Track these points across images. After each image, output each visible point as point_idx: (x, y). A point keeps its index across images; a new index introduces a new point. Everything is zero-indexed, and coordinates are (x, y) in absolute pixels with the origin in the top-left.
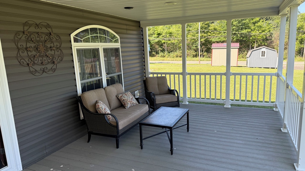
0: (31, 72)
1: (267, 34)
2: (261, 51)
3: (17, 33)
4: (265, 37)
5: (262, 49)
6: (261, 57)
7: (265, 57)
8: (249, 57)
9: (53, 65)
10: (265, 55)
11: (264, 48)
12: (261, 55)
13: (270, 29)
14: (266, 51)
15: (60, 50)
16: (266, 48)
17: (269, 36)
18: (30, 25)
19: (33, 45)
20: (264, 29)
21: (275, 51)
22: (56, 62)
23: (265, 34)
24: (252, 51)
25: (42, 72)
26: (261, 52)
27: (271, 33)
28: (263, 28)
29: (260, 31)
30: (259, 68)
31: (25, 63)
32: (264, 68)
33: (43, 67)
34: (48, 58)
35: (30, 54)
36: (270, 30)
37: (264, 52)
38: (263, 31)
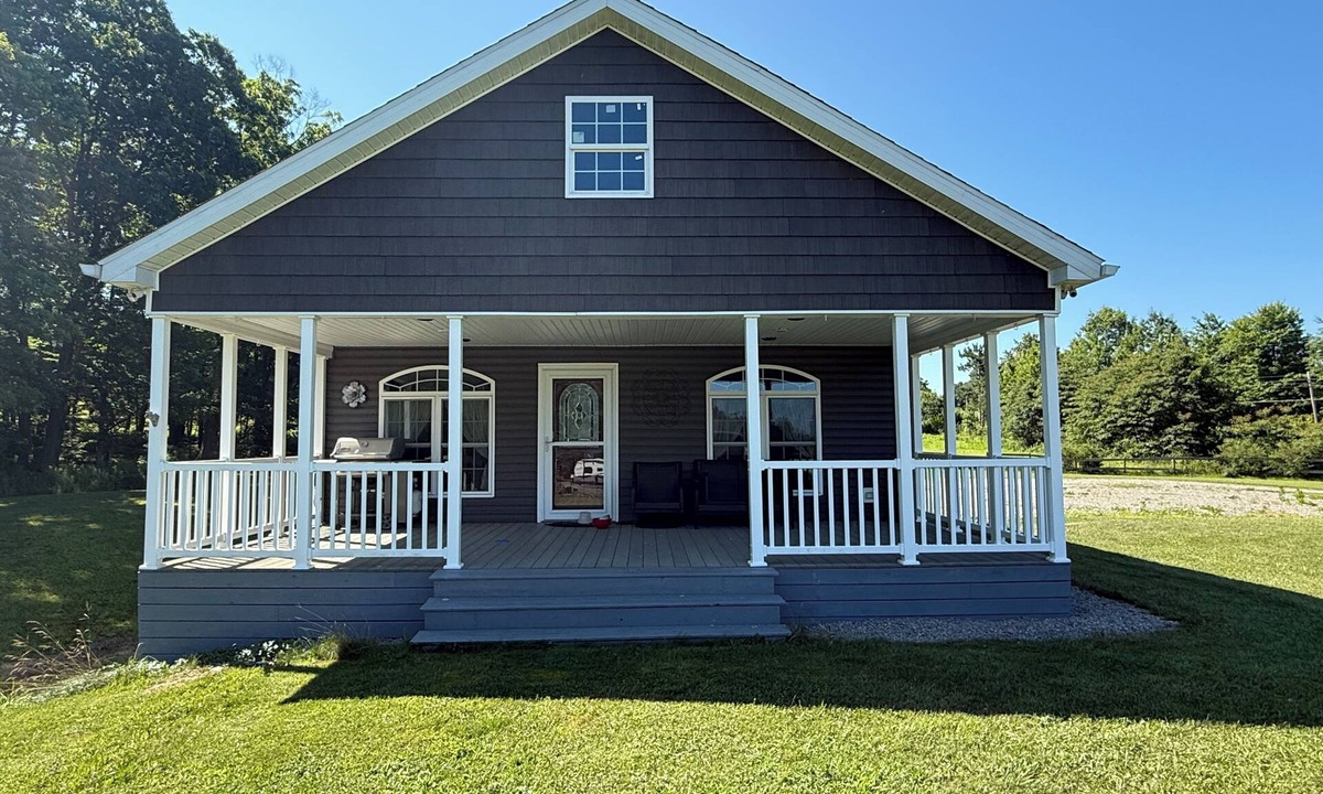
3: (637, 381)
9: (674, 416)
15: (687, 399)
18: (652, 373)
19: (651, 394)
22: (677, 414)
25: (659, 422)
31: (639, 411)
33: (661, 417)
34: (668, 408)
35: (646, 402)
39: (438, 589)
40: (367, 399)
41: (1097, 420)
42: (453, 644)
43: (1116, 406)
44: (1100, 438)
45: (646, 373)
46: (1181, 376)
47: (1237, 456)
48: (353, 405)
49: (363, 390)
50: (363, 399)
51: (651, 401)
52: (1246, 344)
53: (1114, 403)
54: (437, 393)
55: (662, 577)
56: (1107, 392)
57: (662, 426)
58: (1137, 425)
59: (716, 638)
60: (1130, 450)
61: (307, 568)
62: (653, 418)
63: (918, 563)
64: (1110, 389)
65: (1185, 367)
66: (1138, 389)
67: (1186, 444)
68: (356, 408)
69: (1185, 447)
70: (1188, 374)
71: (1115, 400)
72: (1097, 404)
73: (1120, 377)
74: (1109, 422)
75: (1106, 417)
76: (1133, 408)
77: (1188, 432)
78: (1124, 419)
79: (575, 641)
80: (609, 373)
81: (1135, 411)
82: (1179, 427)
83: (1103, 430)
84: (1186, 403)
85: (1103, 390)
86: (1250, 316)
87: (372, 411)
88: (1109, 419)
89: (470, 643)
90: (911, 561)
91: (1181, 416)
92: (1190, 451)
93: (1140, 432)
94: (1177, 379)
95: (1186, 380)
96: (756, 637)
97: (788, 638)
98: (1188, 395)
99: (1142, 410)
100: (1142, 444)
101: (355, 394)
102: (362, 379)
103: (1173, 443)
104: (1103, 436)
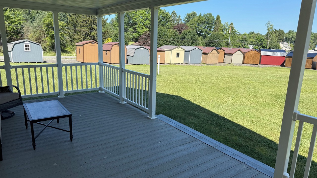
1: (18, 27)
2: (25, 44)
4: (16, 29)
5: (25, 42)
6: (25, 50)
7: (30, 51)
8: (11, 51)
10: (30, 49)
11: (27, 41)
12: (25, 49)
13: (20, 20)
14: (29, 45)
16: (29, 42)
17: (20, 29)
20: (13, 20)
21: (39, 45)
23: (15, 25)
24: (15, 44)
26: (25, 46)
27: (21, 26)
28: (11, 19)
29: (9, 22)
30: (26, 62)
32: (31, 62)
36: (20, 22)
37: (28, 45)
38: (12, 22)
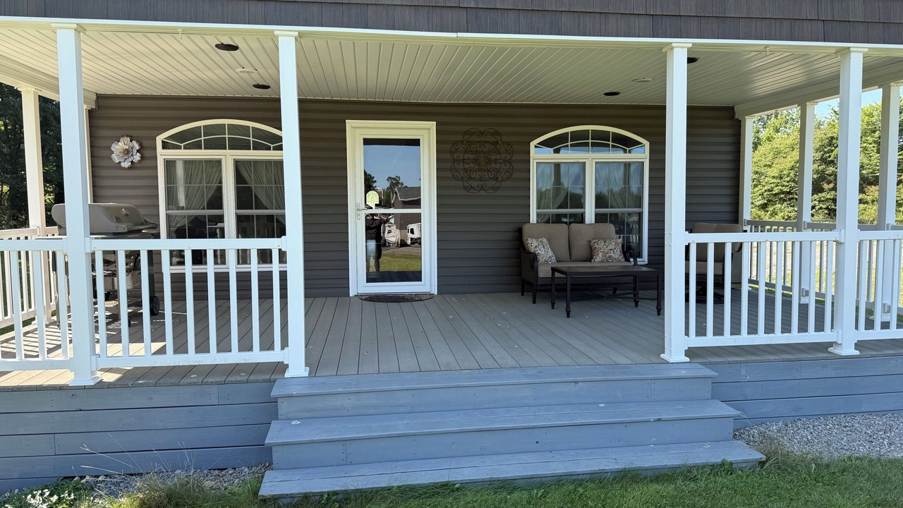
0: (466, 188)
3: (456, 143)
9: (496, 182)
15: (510, 163)
18: (472, 134)
19: (471, 157)
22: (499, 179)
25: (480, 188)
31: (459, 176)
33: (482, 183)
34: (490, 173)
35: (466, 166)
39: (283, 407)
40: (142, 157)
41: (757, 189)
42: (321, 494)
43: (774, 177)
44: (757, 203)
45: (466, 133)
46: (826, 152)
47: (871, 219)
48: (126, 164)
49: (137, 147)
50: (137, 157)
51: (472, 165)
52: (870, 127)
53: (772, 175)
54: (228, 152)
55: (577, 382)
56: (765, 166)
57: (482, 193)
58: (789, 193)
59: (674, 468)
60: (782, 214)
61: (92, 383)
62: (474, 184)
63: (857, 353)
64: (768, 163)
65: (830, 145)
66: (793, 163)
67: (827, 208)
68: (129, 168)
69: (826, 212)
70: (832, 151)
71: (773, 172)
72: (757, 176)
73: (778, 153)
74: (766, 191)
75: (764, 186)
76: (788, 179)
77: (830, 199)
78: (780, 187)
79: (491, 482)
80: (426, 131)
81: (788, 182)
82: (823, 194)
83: (760, 197)
84: (830, 175)
85: (762, 163)
86: (874, 105)
87: (149, 173)
88: (766, 188)
89: (346, 492)
90: (849, 350)
91: (826, 186)
92: (829, 214)
93: (790, 199)
94: (823, 155)
95: (830, 157)
96: (723, 464)
97: (762, 463)
98: (831, 168)
99: (794, 181)
100: (791, 209)
101: (127, 152)
102: (134, 133)
103: (817, 208)
104: (760, 203)
